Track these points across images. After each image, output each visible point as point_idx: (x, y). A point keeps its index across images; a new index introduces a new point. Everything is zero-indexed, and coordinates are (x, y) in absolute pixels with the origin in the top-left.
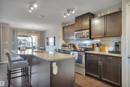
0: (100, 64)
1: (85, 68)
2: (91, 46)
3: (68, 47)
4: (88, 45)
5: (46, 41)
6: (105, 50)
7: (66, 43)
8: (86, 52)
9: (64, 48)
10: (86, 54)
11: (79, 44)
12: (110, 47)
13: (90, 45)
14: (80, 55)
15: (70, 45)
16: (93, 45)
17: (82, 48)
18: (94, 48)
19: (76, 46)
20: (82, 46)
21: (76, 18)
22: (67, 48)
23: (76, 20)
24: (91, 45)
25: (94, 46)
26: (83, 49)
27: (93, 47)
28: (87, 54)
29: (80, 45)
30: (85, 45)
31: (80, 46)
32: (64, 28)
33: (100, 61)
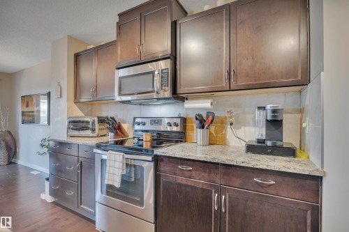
0: (220, 208)
1: (155, 223)
2: (176, 125)
3: (93, 130)
4: (166, 121)
5: (20, 108)
6: (225, 137)
7: (87, 115)
8: (158, 152)
9: (76, 133)
10: (157, 160)
11: (135, 118)
12: (243, 128)
13: (172, 121)
14: (135, 166)
15: (101, 121)
16: (184, 120)
17: (147, 131)
18: (188, 133)
19: (125, 126)
20: (144, 124)
21: (120, 15)
22: (89, 133)
23: (119, 26)
24: (178, 121)
25: (188, 124)
26: (149, 138)
27: (185, 127)
28: (162, 160)
29: (137, 120)
30: (156, 121)
31: (139, 124)
32: (77, 56)
33: (220, 191)
